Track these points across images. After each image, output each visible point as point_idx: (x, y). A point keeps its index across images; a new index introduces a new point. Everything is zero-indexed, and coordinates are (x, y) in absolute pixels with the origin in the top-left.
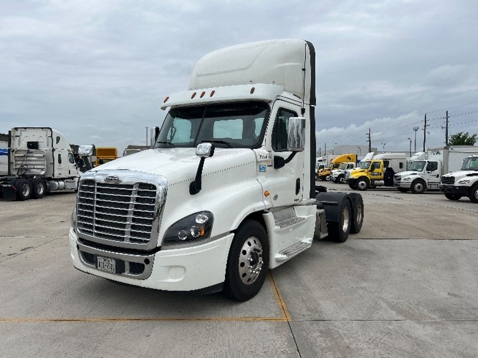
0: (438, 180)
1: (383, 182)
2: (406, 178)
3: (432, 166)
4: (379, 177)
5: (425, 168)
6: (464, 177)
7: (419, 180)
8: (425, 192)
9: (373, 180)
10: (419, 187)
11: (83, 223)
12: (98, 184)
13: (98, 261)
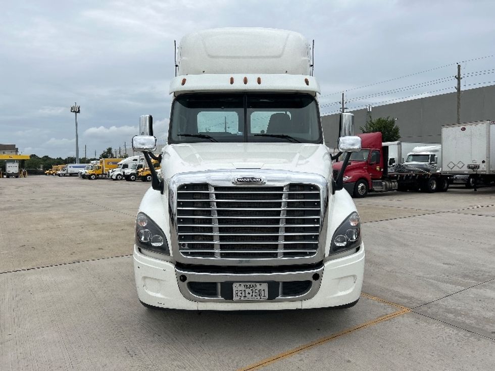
11: (188, 244)
12: (217, 188)
13: (234, 289)
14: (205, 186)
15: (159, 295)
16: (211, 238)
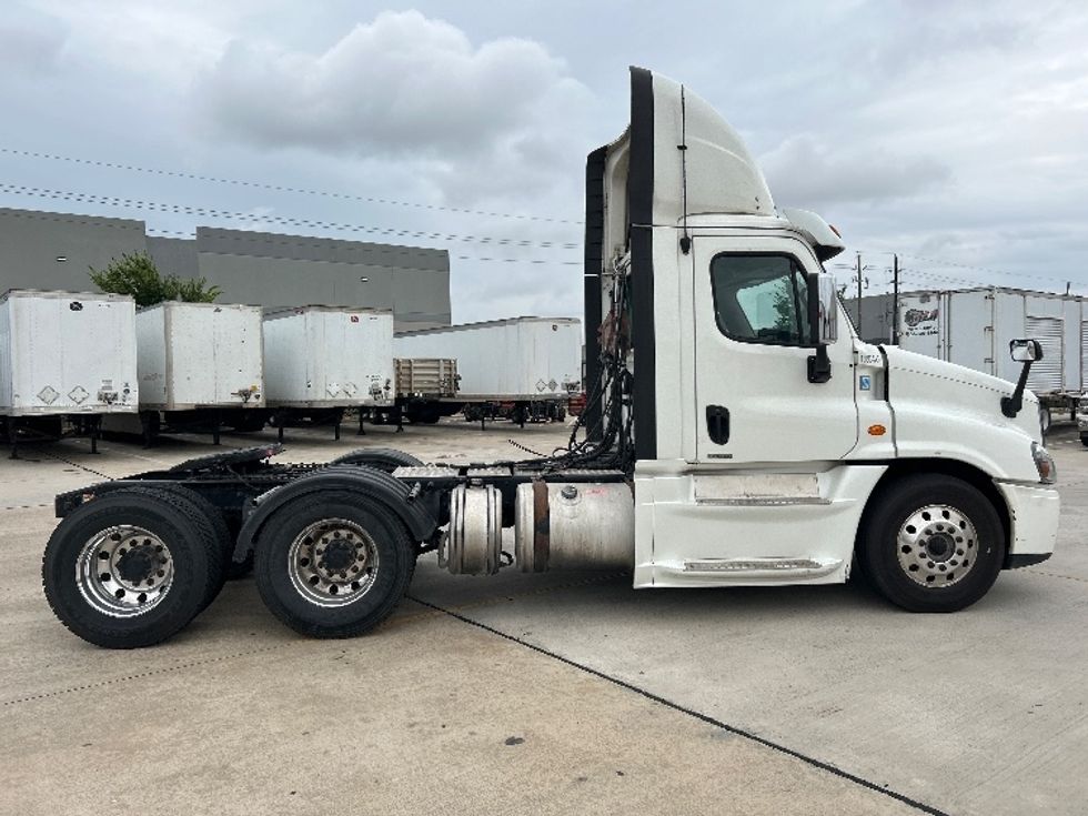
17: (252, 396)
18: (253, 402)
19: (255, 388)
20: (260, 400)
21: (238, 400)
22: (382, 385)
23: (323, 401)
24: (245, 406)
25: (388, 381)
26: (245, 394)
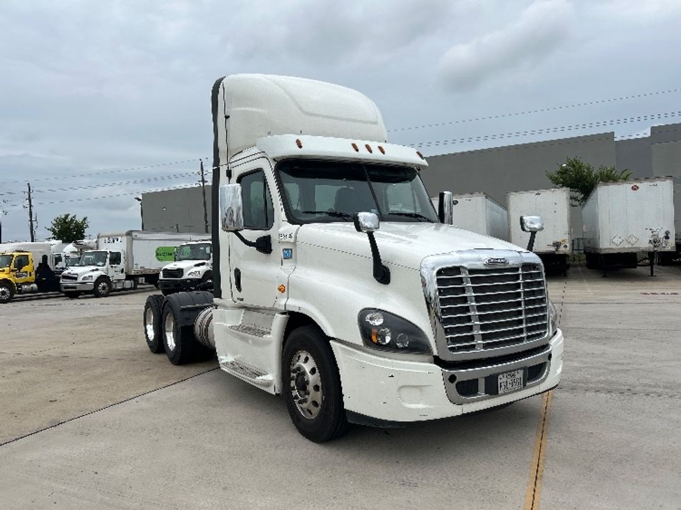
0: (123, 276)
1: (35, 286)
2: (86, 275)
3: (116, 258)
4: (28, 278)
5: (108, 260)
6: (191, 268)
7: (103, 278)
8: (111, 294)
9: (19, 285)
10: (104, 288)
11: (451, 338)
12: (471, 271)
13: (499, 381)
14: (457, 270)
15: (420, 406)
16: (470, 328)
17: (562, 246)
18: (562, 250)
19: (564, 241)
20: (568, 248)
21: (553, 249)
22: (662, 235)
23: (608, 249)
24: (557, 253)
25: (667, 233)
26: (557, 245)
